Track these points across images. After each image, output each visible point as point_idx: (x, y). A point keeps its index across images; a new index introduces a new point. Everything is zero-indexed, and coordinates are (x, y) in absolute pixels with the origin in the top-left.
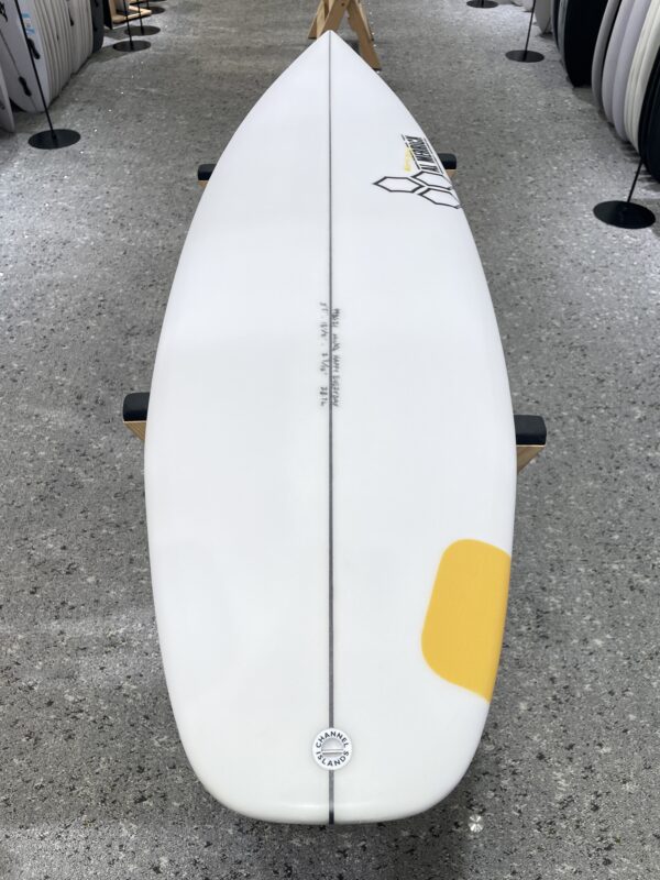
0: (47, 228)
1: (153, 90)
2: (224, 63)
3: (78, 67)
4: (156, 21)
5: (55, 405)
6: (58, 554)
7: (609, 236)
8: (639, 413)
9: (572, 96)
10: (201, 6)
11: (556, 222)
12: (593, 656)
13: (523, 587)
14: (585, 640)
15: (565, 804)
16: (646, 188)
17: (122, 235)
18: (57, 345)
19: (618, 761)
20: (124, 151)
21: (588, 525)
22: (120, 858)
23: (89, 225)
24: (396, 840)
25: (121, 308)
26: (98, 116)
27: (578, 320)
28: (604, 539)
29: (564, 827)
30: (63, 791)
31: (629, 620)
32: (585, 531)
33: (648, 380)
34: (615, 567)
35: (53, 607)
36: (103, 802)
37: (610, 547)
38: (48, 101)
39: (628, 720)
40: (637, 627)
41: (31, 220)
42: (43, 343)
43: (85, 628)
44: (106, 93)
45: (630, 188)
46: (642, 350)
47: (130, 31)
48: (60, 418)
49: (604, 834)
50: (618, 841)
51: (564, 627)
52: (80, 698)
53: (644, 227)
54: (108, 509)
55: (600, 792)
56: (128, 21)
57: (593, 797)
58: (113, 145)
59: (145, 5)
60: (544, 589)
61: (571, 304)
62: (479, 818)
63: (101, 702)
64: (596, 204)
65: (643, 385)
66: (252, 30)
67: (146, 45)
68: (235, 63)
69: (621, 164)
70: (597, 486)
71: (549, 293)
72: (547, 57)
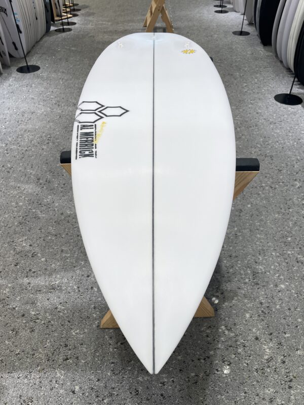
0: (24, 107)
1: (73, 49)
2: (105, 37)
3: (39, 39)
4: (74, 20)
5: (27, 182)
6: (28, 248)
7: (282, 109)
8: (298, 185)
9: (263, 50)
10: (95, 13)
11: (257, 103)
12: (280, 293)
13: (246, 262)
14: (276, 286)
15: (269, 361)
16: (298, 88)
17: (58, 109)
18: (29, 157)
19: (294, 340)
20: (60, 74)
21: (276, 234)
22: (56, 387)
23: (44, 105)
24: (188, 378)
25: (58, 141)
26: (48, 60)
27: (268, 144)
28: (284, 240)
29: (269, 371)
30: (29, 356)
31: (297, 276)
32: (275, 236)
33: (302, 170)
34: (289, 252)
35: (25, 272)
36: (48, 361)
37: (286, 244)
38: (25, 53)
39: (298, 322)
40: (300, 280)
41: (17, 103)
42: (22, 156)
43: (40, 281)
44: (52, 50)
45: (290, 88)
46: (299, 157)
47: (63, 24)
48: (30, 188)
49: (288, 374)
50: (295, 377)
51: (266, 280)
52: (37, 313)
53: (298, 104)
54: (51, 228)
55: (286, 355)
56: (62, 20)
57: (282, 357)
58: (55, 71)
59: (70, 13)
60: (256, 262)
61: (265, 137)
62: (228, 367)
63: (48, 314)
64: (275, 95)
65: (300, 172)
66: (118, 23)
67: (70, 30)
68: (110, 37)
69: (286, 78)
70: (280, 217)
71: (255, 133)
72: (251, 33)
